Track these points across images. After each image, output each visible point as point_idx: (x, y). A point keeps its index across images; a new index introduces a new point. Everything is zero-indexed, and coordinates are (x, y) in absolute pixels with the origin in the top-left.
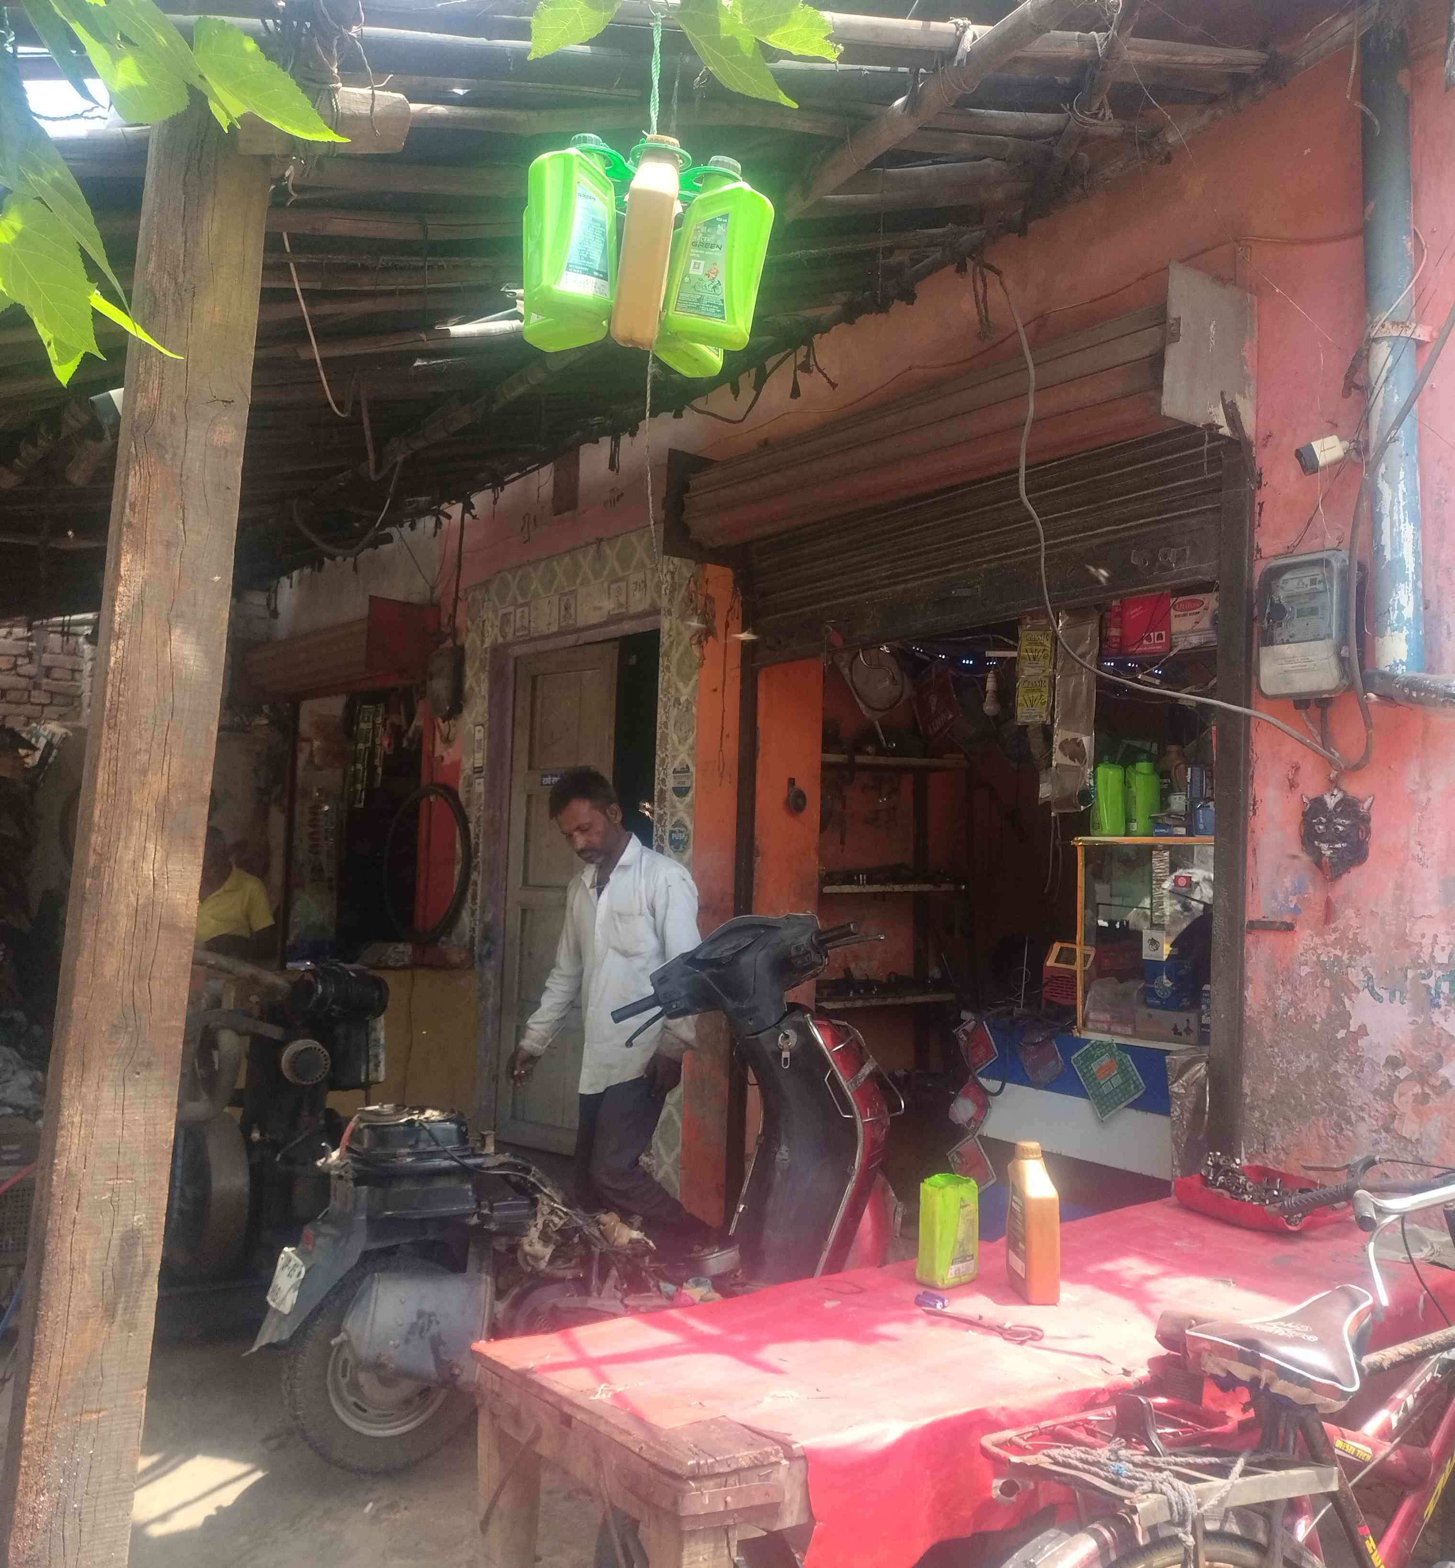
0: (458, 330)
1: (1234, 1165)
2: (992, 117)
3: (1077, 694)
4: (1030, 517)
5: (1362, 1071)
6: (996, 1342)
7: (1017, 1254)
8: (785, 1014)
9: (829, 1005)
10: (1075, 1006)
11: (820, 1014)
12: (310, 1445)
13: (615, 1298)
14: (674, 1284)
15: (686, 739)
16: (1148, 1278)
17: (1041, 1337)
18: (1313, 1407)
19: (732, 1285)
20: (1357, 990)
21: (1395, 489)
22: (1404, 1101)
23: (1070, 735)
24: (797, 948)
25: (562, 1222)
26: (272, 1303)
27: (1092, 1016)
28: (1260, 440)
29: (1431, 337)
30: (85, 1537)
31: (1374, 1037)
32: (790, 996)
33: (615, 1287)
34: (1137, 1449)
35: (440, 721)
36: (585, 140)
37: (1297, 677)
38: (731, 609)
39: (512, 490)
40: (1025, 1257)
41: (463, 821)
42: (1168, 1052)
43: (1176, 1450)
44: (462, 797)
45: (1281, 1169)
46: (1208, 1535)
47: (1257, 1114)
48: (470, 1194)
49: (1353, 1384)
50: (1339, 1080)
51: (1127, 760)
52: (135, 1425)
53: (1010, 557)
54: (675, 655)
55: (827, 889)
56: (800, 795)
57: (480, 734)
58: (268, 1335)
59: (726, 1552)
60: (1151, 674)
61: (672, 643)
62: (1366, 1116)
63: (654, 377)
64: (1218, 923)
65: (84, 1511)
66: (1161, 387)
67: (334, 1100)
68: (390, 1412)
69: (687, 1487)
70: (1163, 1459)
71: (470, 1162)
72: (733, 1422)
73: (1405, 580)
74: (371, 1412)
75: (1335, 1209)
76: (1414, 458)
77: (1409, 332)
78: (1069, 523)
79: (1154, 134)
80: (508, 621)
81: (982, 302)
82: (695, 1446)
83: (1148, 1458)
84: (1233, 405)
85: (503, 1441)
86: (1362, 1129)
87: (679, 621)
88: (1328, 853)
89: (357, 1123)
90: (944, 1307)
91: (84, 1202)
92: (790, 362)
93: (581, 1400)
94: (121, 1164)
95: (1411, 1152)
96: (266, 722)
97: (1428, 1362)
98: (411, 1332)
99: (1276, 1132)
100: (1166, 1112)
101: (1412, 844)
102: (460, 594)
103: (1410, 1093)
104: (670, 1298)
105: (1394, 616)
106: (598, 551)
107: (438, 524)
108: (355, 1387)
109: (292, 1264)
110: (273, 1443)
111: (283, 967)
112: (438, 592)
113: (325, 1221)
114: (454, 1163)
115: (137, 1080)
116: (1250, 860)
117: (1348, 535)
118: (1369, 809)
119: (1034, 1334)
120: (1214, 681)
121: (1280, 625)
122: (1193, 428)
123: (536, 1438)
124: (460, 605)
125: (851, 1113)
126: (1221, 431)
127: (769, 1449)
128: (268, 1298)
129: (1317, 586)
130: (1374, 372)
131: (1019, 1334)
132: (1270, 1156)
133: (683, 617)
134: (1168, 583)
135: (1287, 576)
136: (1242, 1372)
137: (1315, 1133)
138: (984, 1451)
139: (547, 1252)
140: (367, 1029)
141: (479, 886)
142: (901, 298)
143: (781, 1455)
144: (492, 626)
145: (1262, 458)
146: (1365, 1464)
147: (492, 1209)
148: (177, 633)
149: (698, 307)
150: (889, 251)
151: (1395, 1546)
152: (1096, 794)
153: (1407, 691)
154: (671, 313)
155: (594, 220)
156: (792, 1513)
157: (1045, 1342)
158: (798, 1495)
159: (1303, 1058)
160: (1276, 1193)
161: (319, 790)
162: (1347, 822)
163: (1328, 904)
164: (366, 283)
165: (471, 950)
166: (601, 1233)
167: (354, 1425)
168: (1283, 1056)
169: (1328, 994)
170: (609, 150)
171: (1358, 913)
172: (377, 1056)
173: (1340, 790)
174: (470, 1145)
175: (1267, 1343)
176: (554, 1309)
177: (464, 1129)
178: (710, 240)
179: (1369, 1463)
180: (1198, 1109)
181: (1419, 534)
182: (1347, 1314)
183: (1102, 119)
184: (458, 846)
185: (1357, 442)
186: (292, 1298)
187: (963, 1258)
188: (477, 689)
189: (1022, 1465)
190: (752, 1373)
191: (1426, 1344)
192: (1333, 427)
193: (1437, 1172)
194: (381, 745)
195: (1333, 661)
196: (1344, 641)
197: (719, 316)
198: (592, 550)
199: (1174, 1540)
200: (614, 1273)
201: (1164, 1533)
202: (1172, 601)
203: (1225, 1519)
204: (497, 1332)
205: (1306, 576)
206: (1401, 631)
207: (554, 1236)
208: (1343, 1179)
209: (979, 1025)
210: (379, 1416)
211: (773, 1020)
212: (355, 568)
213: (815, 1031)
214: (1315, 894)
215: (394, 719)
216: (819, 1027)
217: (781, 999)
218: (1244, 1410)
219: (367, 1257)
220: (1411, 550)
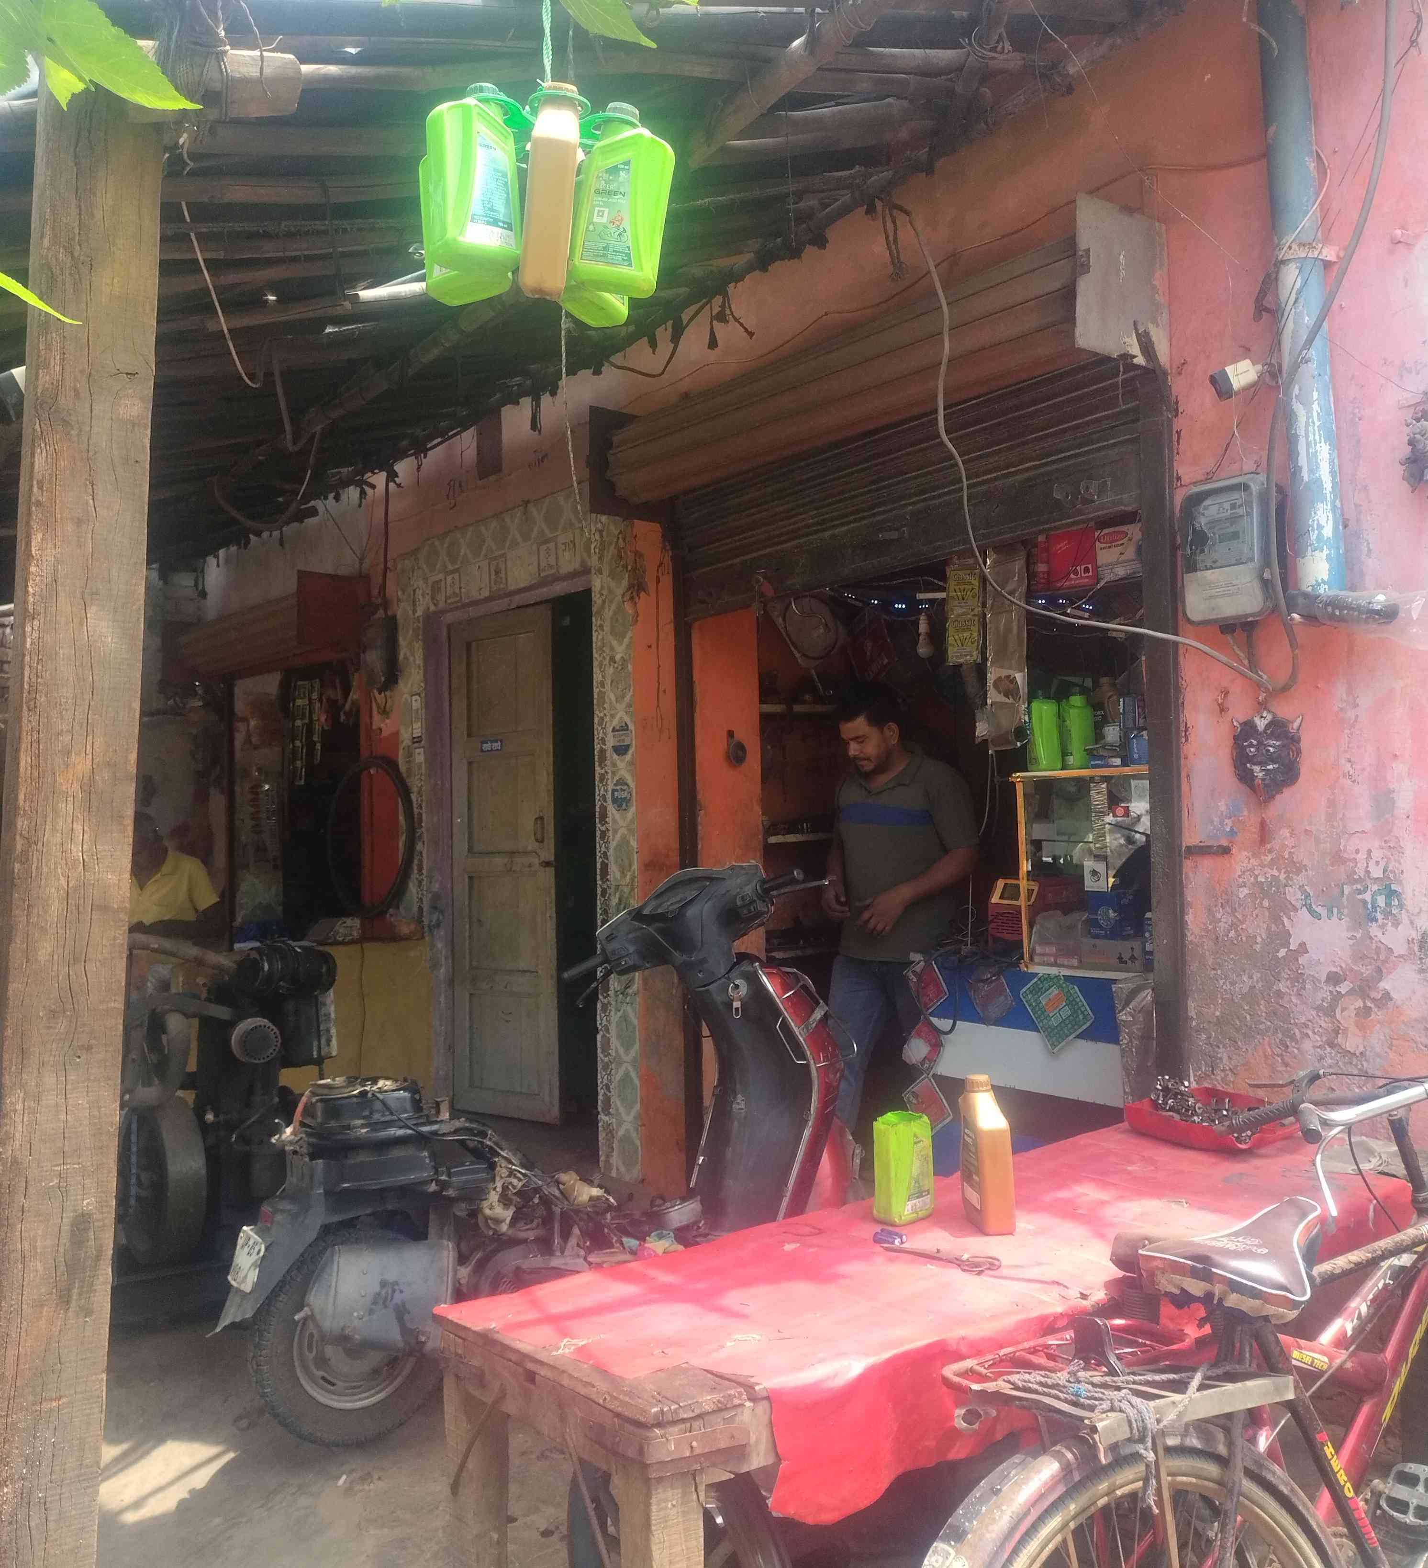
0: (367, 294)
1: (1183, 1088)
2: (893, 55)
3: (1008, 630)
4: (952, 457)
5: (1304, 989)
6: (955, 1275)
7: (972, 1186)
8: (735, 964)
9: (779, 955)
10: (1022, 940)
11: (770, 963)
12: (280, 1423)
13: (578, 1256)
14: (637, 1238)
15: (623, 697)
16: (1103, 1203)
17: (1000, 1267)
18: (1266, 1319)
19: (695, 1236)
20: (1295, 909)
21: (1309, 412)
22: (1346, 1015)
23: (1004, 673)
24: (743, 898)
25: (521, 1184)
26: (233, 1283)
27: (1038, 949)
28: (1175, 366)
29: (1338, 257)
30: (51, 1525)
31: (1314, 954)
32: (740, 946)
33: (578, 1245)
34: (1095, 1370)
35: (376, 692)
36: (481, 90)
37: (1221, 602)
38: (661, 564)
39: (435, 456)
40: (979, 1188)
41: (405, 791)
42: (1114, 981)
43: (1135, 1369)
44: (403, 768)
45: (1230, 1090)
46: (1169, 1450)
47: (1204, 1036)
48: (427, 1161)
49: (1304, 1294)
50: (1282, 998)
51: (1060, 695)
52: (96, 1410)
53: (934, 497)
54: (608, 613)
55: (773, 840)
56: (740, 747)
57: (417, 703)
58: (231, 1314)
59: (695, 1497)
60: (1079, 608)
61: (604, 602)
62: (1310, 1033)
63: (568, 331)
64: (1156, 849)
65: (49, 1499)
66: (1074, 319)
67: (287, 1077)
68: (359, 1384)
69: (652, 1435)
70: (1122, 1378)
71: (425, 1129)
72: (694, 1368)
73: (1323, 500)
74: (340, 1384)
75: (1284, 1125)
76: (1327, 378)
77: (1316, 253)
78: (991, 460)
79: (1054, 66)
80: (439, 588)
81: (892, 243)
82: (659, 1394)
83: (1107, 1378)
84: (1147, 334)
85: (470, 1404)
86: (1307, 1045)
87: (609, 579)
88: (1261, 775)
89: (309, 1098)
90: (902, 1243)
91: (32, 1190)
92: (706, 314)
93: (542, 1356)
94: (66, 1149)
95: (1356, 1066)
96: (201, 704)
97: (1379, 1270)
98: (375, 1303)
99: (1223, 1053)
100: (1116, 1041)
101: (1343, 761)
102: (389, 565)
103: (1352, 1007)
104: (633, 1252)
105: (1314, 536)
106: (525, 512)
107: (363, 493)
108: (322, 1361)
109: (251, 1242)
110: (244, 1423)
111: (231, 949)
112: (367, 563)
113: (282, 1197)
114: (410, 1132)
115: (78, 1063)
116: (1184, 786)
117: (1265, 458)
118: (1298, 729)
119: (992, 1264)
120: (1142, 611)
121: (1203, 551)
122: (1106, 359)
123: (502, 1396)
124: (389, 575)
125: (804, 1058)
126: (1135, 361)
127: (732, 1392)
128: (229, 1278)
129: (1237, 511)
130: (1284, 294)
131: (976, 1265)
132: (1219, 1078)
133: (612, 575)
134: (1092, 515)
135: (1207, 503)
136: (1196, 1288)
137: (1261, 1053)
138: (946, 1381)
139: (507, 1214)
140: (317, 1004)
141: (424, 855)
142: (812, 242)
143: (745, 1397)
144: (423, 595)
145: (1178, 386)
146: (1322, 1373)
147: (449, 1175)
148: (92, 611)
149: (604, 255)
150: (800, 196)
151: (1355, 1452)
152: (1032, 729)
153: (1330, 609)
154: (577, 261)
155: (495, 170)
156: (758, 1454)
157: (1004, 1272)
158: (765, 1435)
159: (1245, 978)
160: (1225, 1113)
161: (259, 770)
162: (1278, 743)
163: (1263, 824)
164: (270, 250)
165: (420, 921)
166: (561, 1192)
167: (322, 1398)
168: (1226, 978)
169: (1267, 914)
170: (505, 98)
171: (1292, 833)
172: (328, 1031)
173: (1269, 712)
174: (425, 1112)
175: (1217, 1258)
176: (518, 1270)
177: (417, 1097)
178: (613, 187)
179: (1326, 1372)
180: (1146, 1037)
181: (1335, 455)
182: (1296, 1225)
183: (1002, 52)
184: (401, 818)
185: (1270, 365)
186: (253, 1276)
187: (920, 1194)
188: (411, 659)
189: (983, 1392)
190: (713, 1320)
191: (1375, 1251)
192: (1246, 352)
193: (1382, 1082)
194: (318, 720)
195: (1256, 585)
196: (1266, 563)
197: (627, 263)
198: (519, 512)
199: (1136, 1457)
200: (576, 1231)
201: (1126, 1451)
202: (1097, 534)
203: (1185, 1434)
204: (460, 1296)
205: (1226, 501)
206: (1322, 551)
207: (514, 1198)
208: (1288, 1096)
209: (928, 965)
210: (347, 1388)
211: (723, 971)
212: (282, 544)
213: (765, 979)
214: (1249, 816)
215: (330, 693)
216: (768, 975)
217: (730, 949)
218: (1200, 1326)
219: (326, 1230)
220: (1328, 470)
